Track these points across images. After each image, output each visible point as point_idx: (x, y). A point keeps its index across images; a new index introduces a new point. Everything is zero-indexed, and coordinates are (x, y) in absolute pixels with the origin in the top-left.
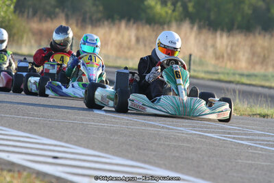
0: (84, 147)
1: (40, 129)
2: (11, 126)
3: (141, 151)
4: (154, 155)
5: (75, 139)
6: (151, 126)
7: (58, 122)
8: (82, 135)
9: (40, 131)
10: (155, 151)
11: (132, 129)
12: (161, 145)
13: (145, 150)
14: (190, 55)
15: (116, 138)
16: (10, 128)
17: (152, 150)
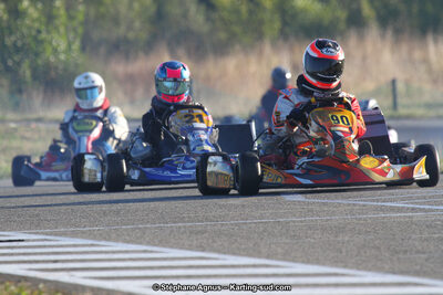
0: (303, 262)
1: (214, 241)
2: (164, 243)
3: (401, 256)
4: (426, 260)
5: (280, 250)
6: (392, 209)
7: (236, 225)
8: (287, 241)
9: (215, 245)
10: (424, 253)
11: (365, 220)
12: (426, 240)
13: (405, 252)
14: (394, 82)
15: (347, 238)
16: (164, 246)
17: (418, 252)
